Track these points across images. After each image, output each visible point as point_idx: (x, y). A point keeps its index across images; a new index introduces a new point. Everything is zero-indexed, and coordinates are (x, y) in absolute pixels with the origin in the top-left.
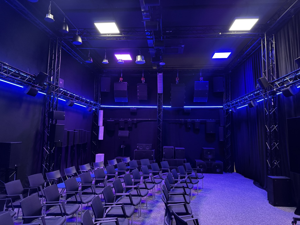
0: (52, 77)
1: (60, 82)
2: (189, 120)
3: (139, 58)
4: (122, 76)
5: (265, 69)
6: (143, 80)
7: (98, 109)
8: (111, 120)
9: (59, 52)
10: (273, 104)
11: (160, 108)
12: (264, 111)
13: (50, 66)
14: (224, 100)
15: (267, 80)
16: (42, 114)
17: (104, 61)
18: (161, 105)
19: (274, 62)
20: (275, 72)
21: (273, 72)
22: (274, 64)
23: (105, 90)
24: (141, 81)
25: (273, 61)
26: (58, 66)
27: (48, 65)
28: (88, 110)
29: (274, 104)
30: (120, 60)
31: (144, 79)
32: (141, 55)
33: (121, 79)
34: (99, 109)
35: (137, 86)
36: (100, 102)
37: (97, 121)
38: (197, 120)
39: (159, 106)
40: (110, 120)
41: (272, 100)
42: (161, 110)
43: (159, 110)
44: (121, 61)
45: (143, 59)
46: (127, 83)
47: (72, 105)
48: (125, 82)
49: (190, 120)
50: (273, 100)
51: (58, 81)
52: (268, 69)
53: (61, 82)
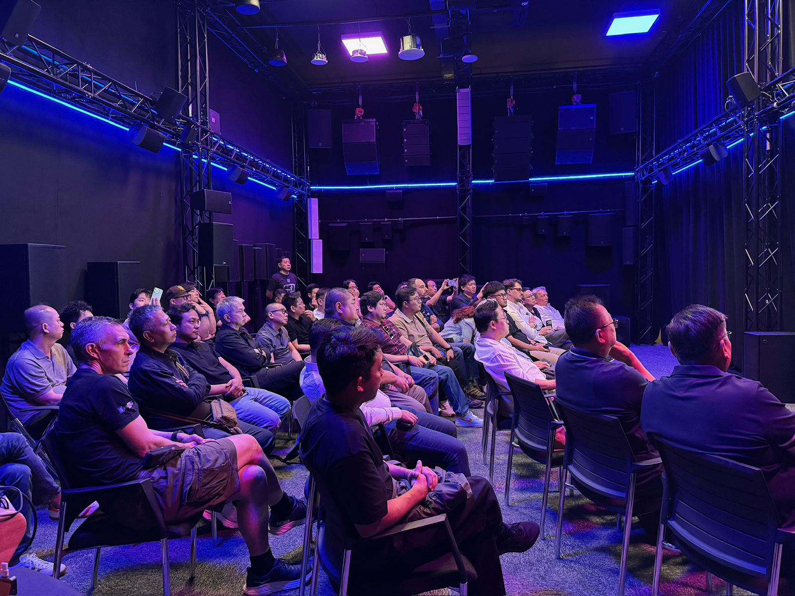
0: (190, 107)
1: (210, 120)
2: (542, 215)
3: (408, 43)
4: (360, 103)
5: (751, 52)
6: (418, 110)
7: (304, 195)
8: (340, 222)
9: (202, 38)
10: (768, 148)
11: (463, 186)
12: (744, 167)
13: (185, 77)
14: (639, 154)
15: (756, 81)
16: (176, 201)
17: (315, 59)
18: (469, 177)
19: (778, 29)
20: (778, 58)
21: (773, 60)
22: (779, 35)
23: (321, 144)
24: (414, 114)
25: (774, 26)
26: (203, 78)
27: (180, 73)
28: (282, 196)
29: (771, 146)
30: (357, 51)
31: (421, 108)
32: (414, 34)
33: (359, 112)
34: (309, 197)
35: (403, 130)
36: (307, 176)
37: (304, 226)
38: (564, 214)
39: (461, 182)
40: (337, 223)
41: (768, 136)
42: (469, 190)
43: (461, 191)
44: (359, 55)
45: (418, 46)
46: (374, 120)
47: (242, 180)
48: (370, 120)
49: (545, 215)
50: (771, 136)
51: (206, 116)
52: (759, 50)
53: (213, 119)
